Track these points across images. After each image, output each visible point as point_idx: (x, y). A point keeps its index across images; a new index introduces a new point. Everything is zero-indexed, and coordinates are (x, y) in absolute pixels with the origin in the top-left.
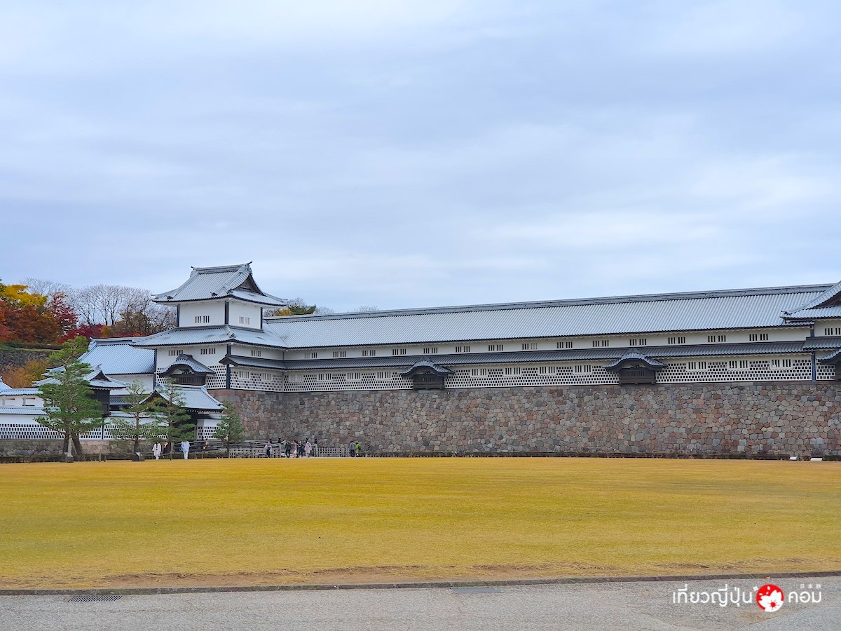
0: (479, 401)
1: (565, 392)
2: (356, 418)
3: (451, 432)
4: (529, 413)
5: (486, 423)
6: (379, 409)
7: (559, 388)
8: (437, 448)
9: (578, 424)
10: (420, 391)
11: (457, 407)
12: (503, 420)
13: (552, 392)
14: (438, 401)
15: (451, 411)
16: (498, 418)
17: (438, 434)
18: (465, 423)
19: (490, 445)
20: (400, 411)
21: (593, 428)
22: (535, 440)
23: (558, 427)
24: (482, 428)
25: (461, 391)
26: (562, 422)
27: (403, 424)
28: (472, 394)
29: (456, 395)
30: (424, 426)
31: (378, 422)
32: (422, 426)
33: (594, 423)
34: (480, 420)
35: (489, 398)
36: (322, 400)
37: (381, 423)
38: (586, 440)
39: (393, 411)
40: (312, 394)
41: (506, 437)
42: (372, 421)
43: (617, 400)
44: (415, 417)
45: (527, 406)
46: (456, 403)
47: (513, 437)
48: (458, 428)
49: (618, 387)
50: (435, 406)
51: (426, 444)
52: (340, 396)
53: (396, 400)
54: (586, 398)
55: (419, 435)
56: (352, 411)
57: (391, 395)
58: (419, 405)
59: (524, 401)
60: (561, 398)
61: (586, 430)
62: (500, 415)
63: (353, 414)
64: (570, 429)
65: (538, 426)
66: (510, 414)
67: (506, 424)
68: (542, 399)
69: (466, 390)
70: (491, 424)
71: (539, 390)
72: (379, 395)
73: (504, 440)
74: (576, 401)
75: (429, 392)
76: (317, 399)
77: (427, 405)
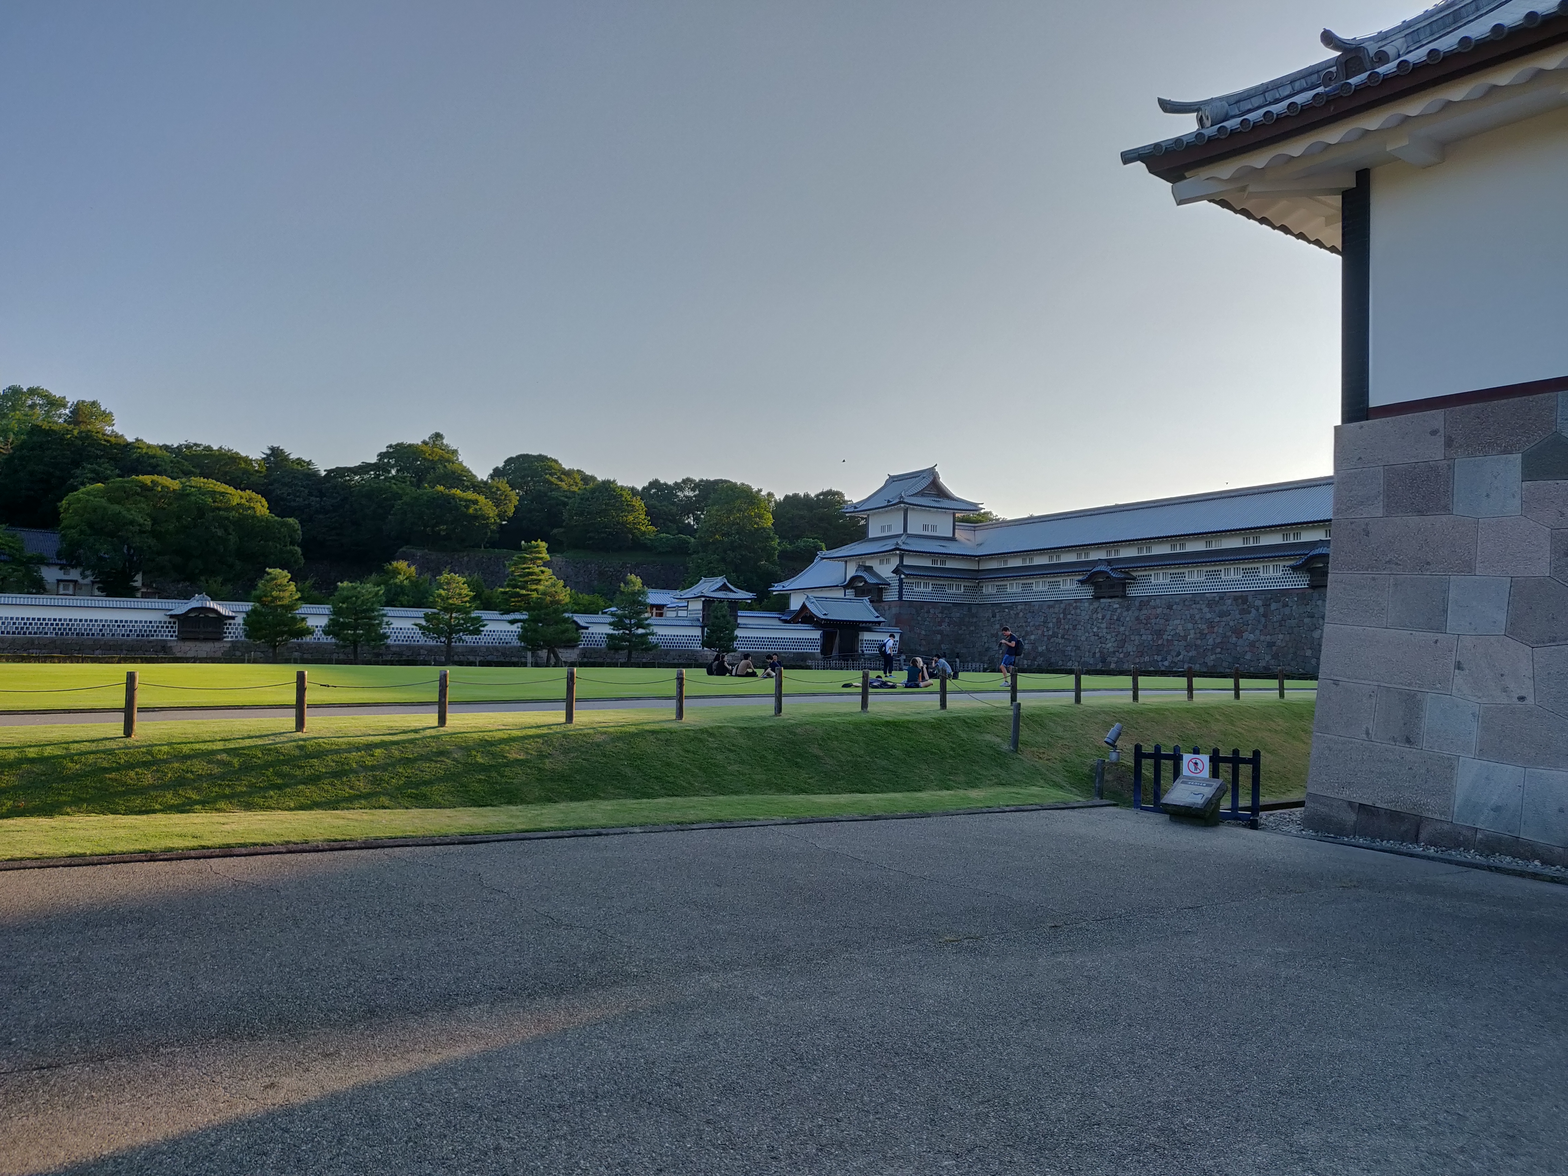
0: (1159, 611)
1: (1250, 599)
2: (1040, 632)
3: (1130, 648)
4: (1211, 624)
5: (1165, 637)
6: (1062, 621)
7: (1244, 594)
8: (1113, 666)
9: (1262, 638)
10: (1102, 600)
11: (1137, 618)
12: (1182, 634)
13: (1236, 599)
14: (1119, 611)
15: (1130, 624)
16: (1178, 631)
17: (1116, 649)
18: (1144, 637)
19: (1166, 663)
20: (1082, 623)
21: (1279, 643)
22: (1213, 657)
23: (1240, 642)
24: (1160, 642)
25: (1142, 599)
26: (1245, 635)
27: (1083, 638)
28: (1152, 603)
29: (1137, 603)
30: (1103, 640)
31: (1060, 635)
32: (1102, 640)
33: (1281, 636)
34: (1159, 633)
35: (1170, 607)
36: (1011, 612)
37: (1063, 638)
38: (1268, 658)
39: (1075, 623)
40: (1003, 605)
41: (1183, 653)
42: (1055, 635)
43: (1309, 608)
44: (1095, 630)
45: (1209, 616)
46: (1136, 614)
47: (1190, 654)
48: (1137, 642)
49: (1310, 591)
50: (1115, 618)
51: (1104, 661)
52: (1027, 607)
53: (1078, 611)
54: (1274, 606)
55: (1097, 650)
56: (1037, 624)
57: (1075, 604)
58: (1100, 616)
59: (1206, 610)
60: (1245, 607)
61: (1271, 645)
62: (1180, 628)
63: (1037, 627)
64: (1252, 644)
65: (1218, 640)
66: (1190, 626)
67: (1185, 638)
68: (1225, 608)
69: (1147, 598)
70: (1170, 638)
71: (1222, 596)
72: (1063, 606)
73: (1181, 657)
74: (1262, 610)
75: (1110, 600)
76: (1007, 610)
77: (1108, 617)
